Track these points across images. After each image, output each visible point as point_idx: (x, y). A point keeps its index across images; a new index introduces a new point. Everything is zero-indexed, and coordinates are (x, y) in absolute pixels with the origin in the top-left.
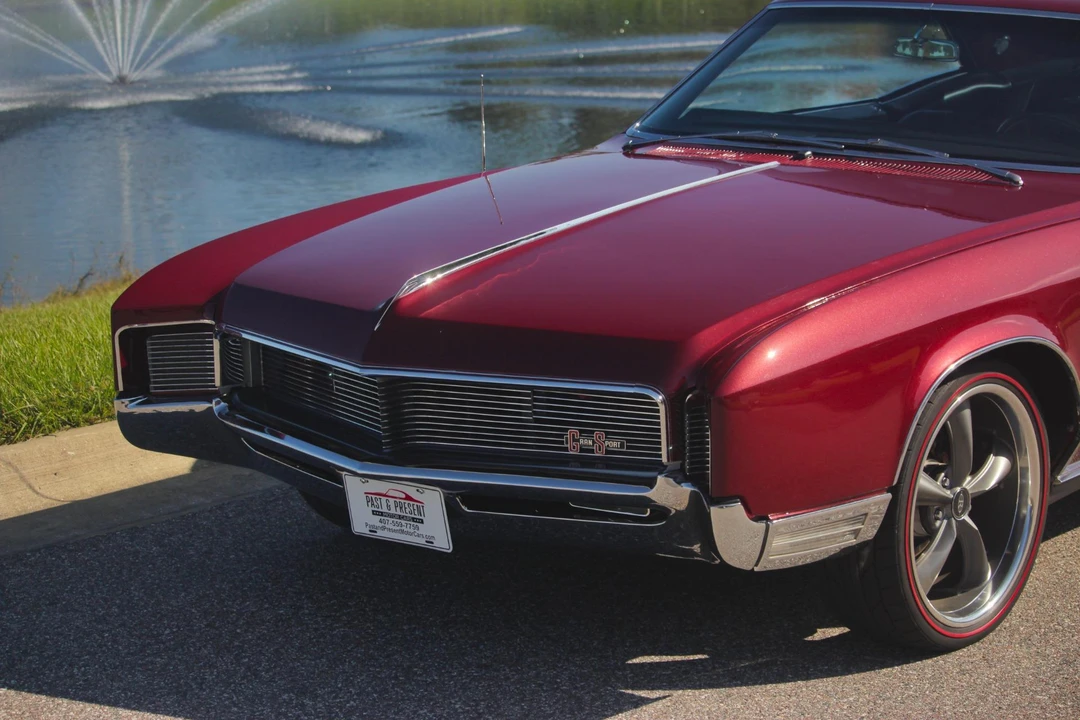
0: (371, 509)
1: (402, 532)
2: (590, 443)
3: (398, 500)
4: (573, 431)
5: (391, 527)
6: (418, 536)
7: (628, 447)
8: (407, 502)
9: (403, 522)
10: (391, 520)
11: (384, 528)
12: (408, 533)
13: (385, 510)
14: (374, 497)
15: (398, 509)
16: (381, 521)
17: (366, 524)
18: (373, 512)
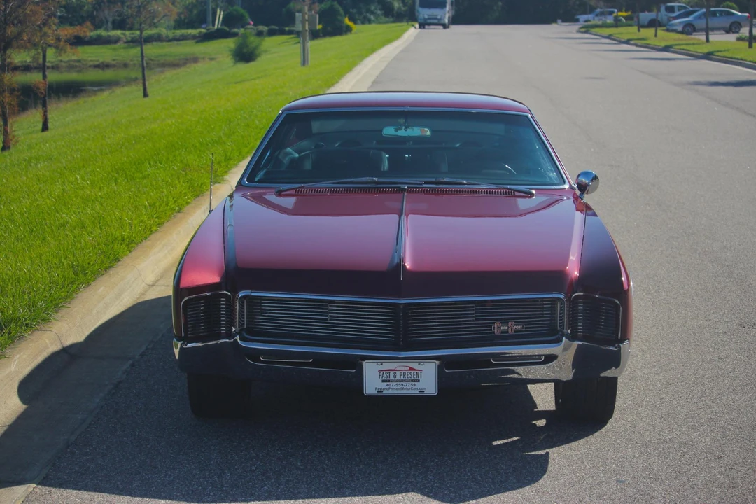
0: (381, 379)
1: (402, 389)
2: (507, 328)
3: (403, 372)
4: (497, 323)
5: (394, 387)
6: (414, 389)
7: (526, 328)
8: (409, 372)
9: (404, 383)
10: (395, 384)
11: (388, 389)
12: (408, 389)
13: (392, 378)
14: (385, 372)
15: (402, 377)
16: (387, 385)
17: (376, 389)
18: (383, 381)
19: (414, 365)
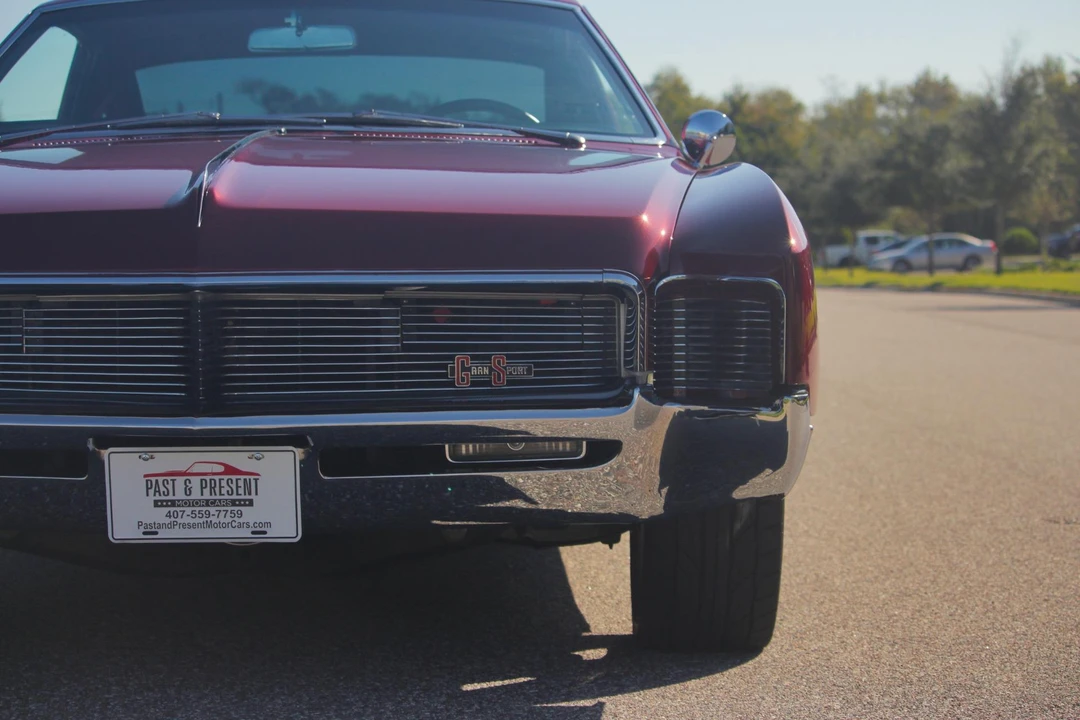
0: (152, 498)
1: (209, 525)
2: (486, 371)
3: (208, 478)
4: (462, 358)
5: (187, 520)
6: (240, 526)
7: (536, 374)
8: (226, 477)
9: (212, 510)
10: (188, 510)
11: (173, 525)
12: (225, 526)
13: (180, 495)
14: (160, 479)
15: (207, 491)
16: (169, 515)
17: (140, 524)
18: (156, 504)
19: (239, 458)
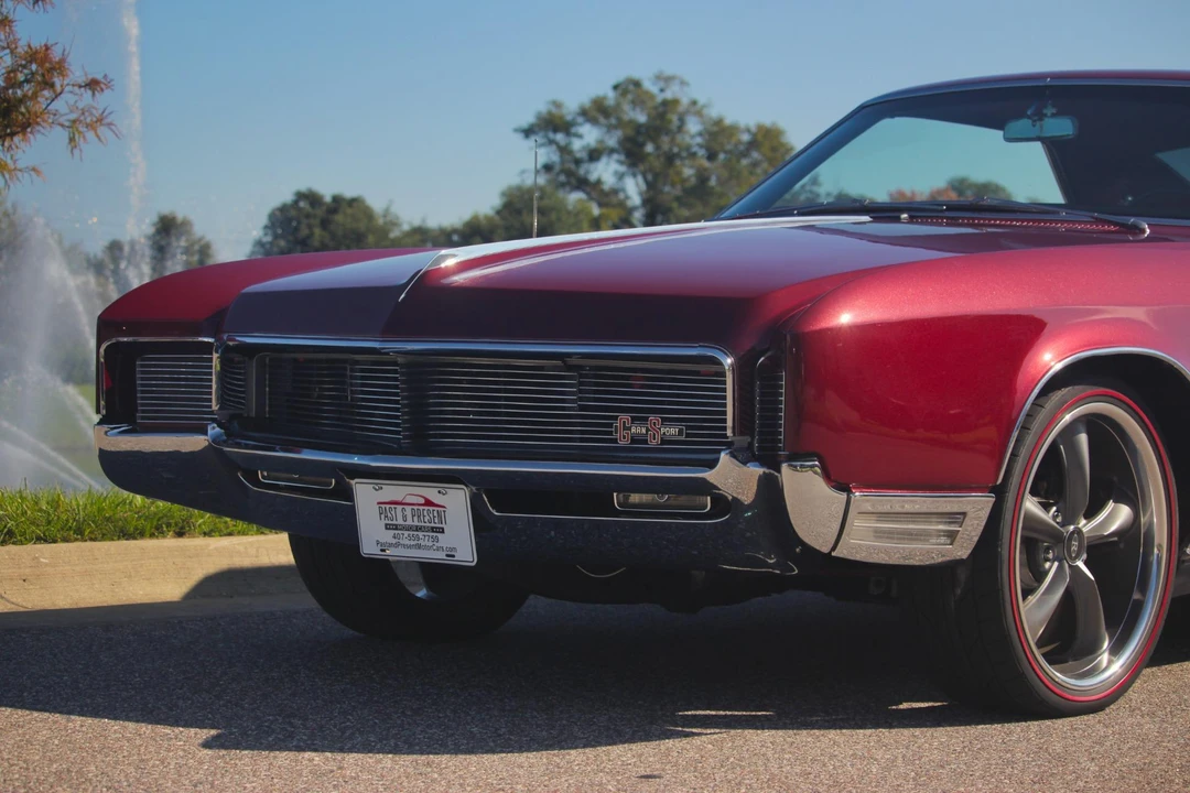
0: (384, 522)
1: (419, 547)
2: (644, 431)
3: (415, 508)
4: (625, 417)
5: (406, 542)
6: (438, 549)
7: (688, 435)
8: (426, 508)
9: (421, 534)
10: (406, 533)
11: (397, 545)
12: (428, 548)
13: (400, 520)
14: (387, 506)
15: (416, 518)
16: (394, 537)
17: (378, 543)
18: (388, 527)
19: (431, 492)
